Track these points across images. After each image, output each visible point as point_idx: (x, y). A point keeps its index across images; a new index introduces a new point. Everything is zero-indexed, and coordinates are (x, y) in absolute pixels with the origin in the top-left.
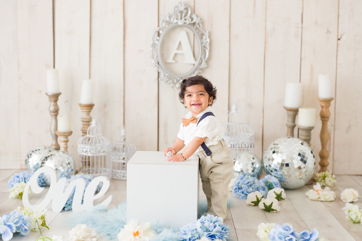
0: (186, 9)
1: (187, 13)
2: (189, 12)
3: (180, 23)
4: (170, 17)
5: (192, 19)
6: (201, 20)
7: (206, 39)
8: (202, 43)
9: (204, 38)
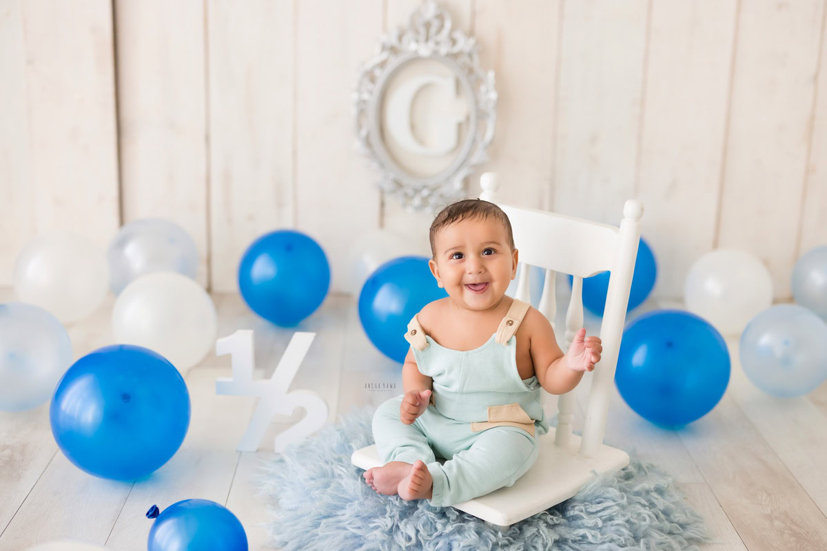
0: (440, 17)
1: (441, 27)
2: (448, 25)
3: (424, 50)
4: (400, 38)
5: (454, 42)
6: (477, 43)
7: (488, 91)
8: (477, 102)
9: (483, 88)
